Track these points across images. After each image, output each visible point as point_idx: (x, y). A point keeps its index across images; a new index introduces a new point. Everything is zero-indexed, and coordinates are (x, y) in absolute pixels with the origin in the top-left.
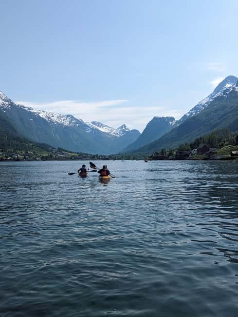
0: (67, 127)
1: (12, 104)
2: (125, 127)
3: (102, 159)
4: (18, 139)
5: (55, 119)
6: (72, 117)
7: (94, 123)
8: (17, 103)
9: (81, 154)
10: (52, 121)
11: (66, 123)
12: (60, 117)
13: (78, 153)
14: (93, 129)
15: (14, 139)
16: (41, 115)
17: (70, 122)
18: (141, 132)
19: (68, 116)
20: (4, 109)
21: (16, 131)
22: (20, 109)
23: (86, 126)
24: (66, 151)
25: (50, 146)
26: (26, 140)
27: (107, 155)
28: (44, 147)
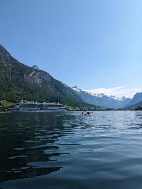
0: (101, 98)
1: (81, 91)
2: (124, 97)
3: (115, 110)
4: (84, 103)
5: (96, 95)
6: (103, 94)
7: (111, 96)
8: (83, 90)
9: (107, 108)
10: (95, 96)
11: (101, 97)
12: (98, 94)
13: (105, 108)
14: (111, 98)
15: (83, 103)
16: (91, 94)
17: (102, 96)
18: (132, 99)
19: (101, 94)
20: (79, 93)
21: (83, 101)
22: (84, 93)
23: (108, 97)
24: (101, 107)
25: (95, 105)
26: (86, 104)
27: (117, 108)
28: (93, 106)
